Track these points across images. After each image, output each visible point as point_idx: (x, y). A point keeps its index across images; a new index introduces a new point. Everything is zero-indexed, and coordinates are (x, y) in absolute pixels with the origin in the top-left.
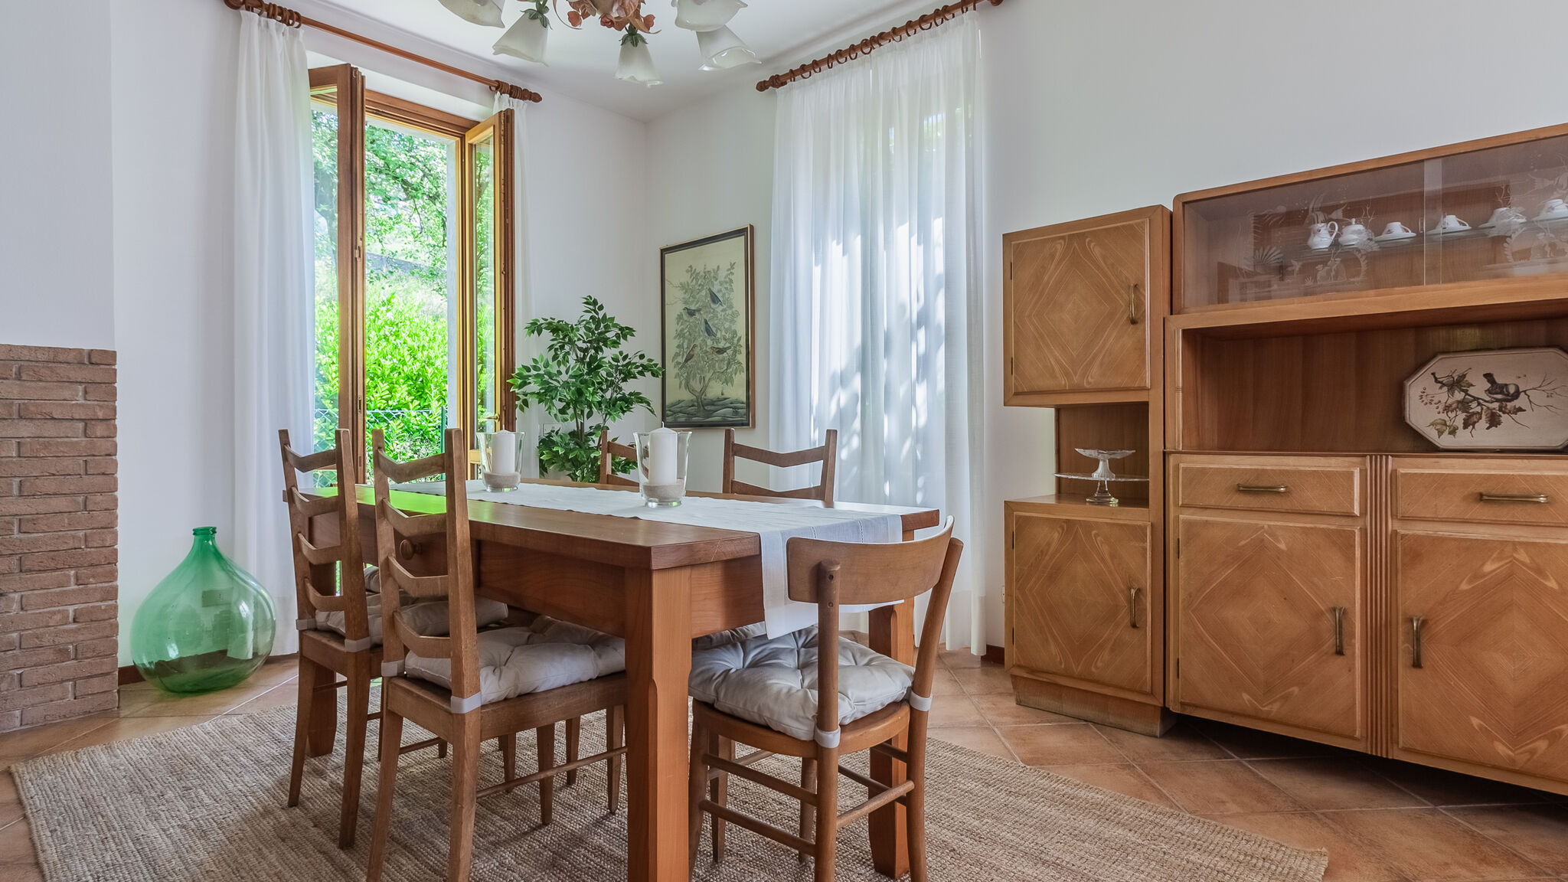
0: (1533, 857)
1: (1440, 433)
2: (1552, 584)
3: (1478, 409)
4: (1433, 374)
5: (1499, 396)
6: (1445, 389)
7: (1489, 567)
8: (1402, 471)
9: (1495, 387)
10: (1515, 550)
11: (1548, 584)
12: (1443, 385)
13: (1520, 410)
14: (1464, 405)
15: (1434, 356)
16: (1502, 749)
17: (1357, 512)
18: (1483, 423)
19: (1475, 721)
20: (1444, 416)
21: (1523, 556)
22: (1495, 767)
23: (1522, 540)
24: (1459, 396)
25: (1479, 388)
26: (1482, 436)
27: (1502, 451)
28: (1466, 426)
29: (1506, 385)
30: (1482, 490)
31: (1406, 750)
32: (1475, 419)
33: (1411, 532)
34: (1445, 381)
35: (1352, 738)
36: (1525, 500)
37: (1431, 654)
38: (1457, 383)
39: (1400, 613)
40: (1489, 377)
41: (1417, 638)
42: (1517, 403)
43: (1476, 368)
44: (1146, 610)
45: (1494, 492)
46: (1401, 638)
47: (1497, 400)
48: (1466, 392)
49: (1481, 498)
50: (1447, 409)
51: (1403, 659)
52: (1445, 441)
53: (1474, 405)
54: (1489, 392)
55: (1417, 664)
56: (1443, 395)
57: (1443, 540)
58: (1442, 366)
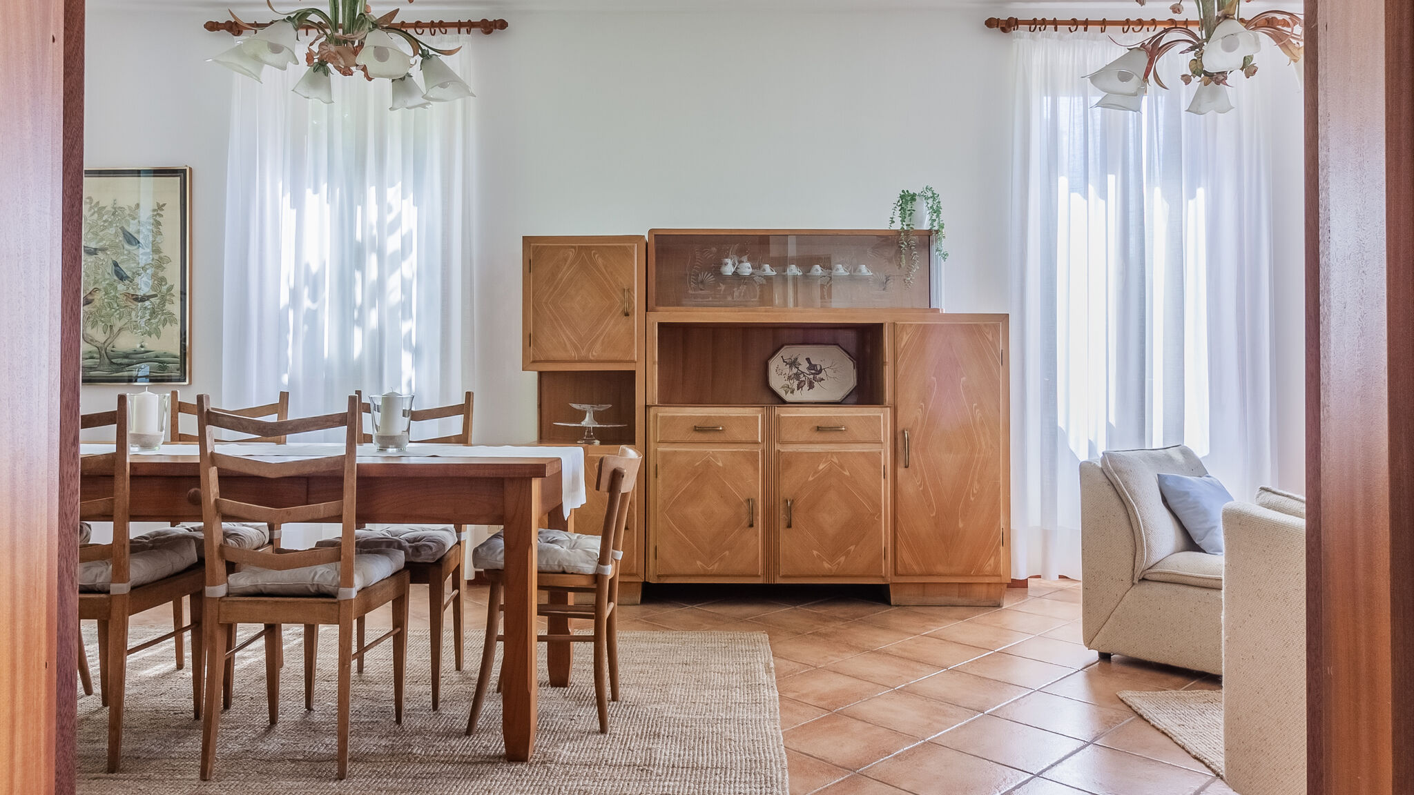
0: (842, 616)
1: (786, 393)
2: (847, 473)
3: (804, 379)
4: (782, 357)
5: (813, 371)
6: (788, 366)
7: (821, 467)
8: (782, 415)
9: (811, 366)
10: (832, 457)
11: (845, 473)
12: (787, 364)
13: (822, 379)
14: (797, 376)
15: (782, 346)
16: (826, 565)
17: (760, 441)
18: (806, 387)
19: (815, 553)
20: (788, 382)
21: (835, 460)
22: (824, 576)
23: (835, 451)
24: (795, 370)
25: (804, 367)
26: (805, 395)
27: (816, 403)
28: (798, 389)
29: (816, 365)
30: (818, 425)
31: (784, 577)
32: (802, 384)
33: (786, 450)
34: (788, 361)
35: (757, 576)
36: (835, 429)
37: (796, 520)
38: (793, 363)
39: (781, 498)
40: (808, 360)
41: (789, 511)
42: (822, 375)
43: (802, 353)
44: (634, 516)
45: (823, 426)
46: (781, 512)
47: (812, 374)
48: (798, 368)
49: (819, 429)
50: (789, 378)
51: (783, 524)
52: (789, 397)
53: (802, 376)
54: (809, 369)
55: (789, 526)
56: (787, 370)
57: (801, 453)
58: (787, 352)
